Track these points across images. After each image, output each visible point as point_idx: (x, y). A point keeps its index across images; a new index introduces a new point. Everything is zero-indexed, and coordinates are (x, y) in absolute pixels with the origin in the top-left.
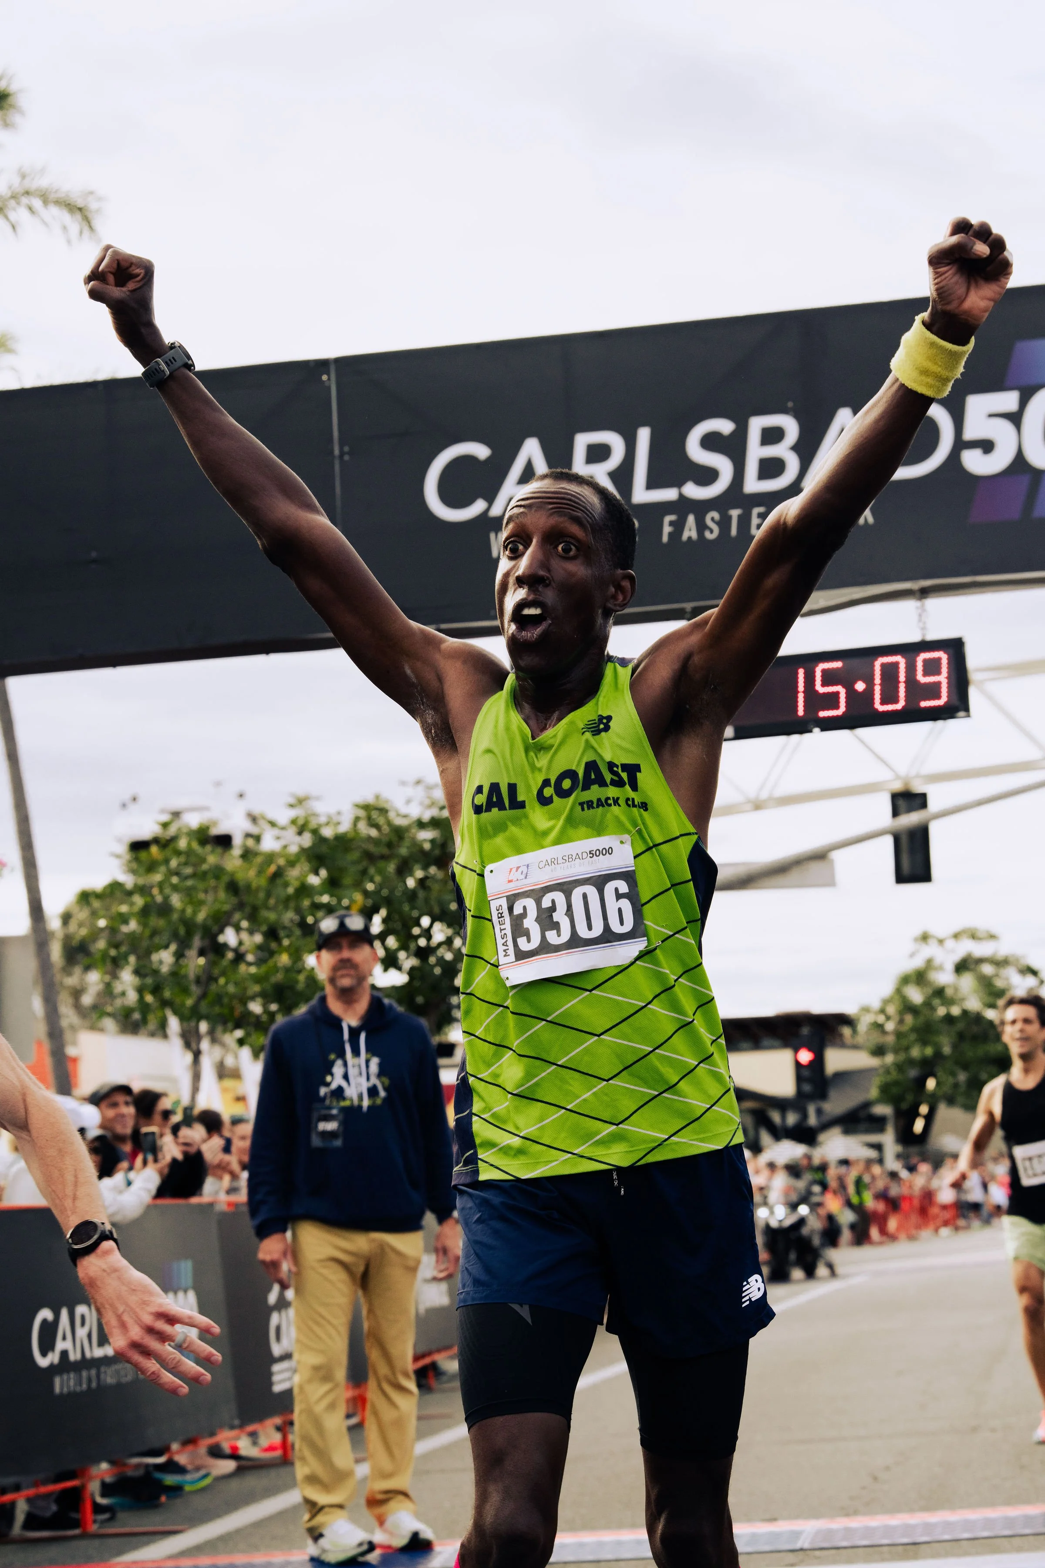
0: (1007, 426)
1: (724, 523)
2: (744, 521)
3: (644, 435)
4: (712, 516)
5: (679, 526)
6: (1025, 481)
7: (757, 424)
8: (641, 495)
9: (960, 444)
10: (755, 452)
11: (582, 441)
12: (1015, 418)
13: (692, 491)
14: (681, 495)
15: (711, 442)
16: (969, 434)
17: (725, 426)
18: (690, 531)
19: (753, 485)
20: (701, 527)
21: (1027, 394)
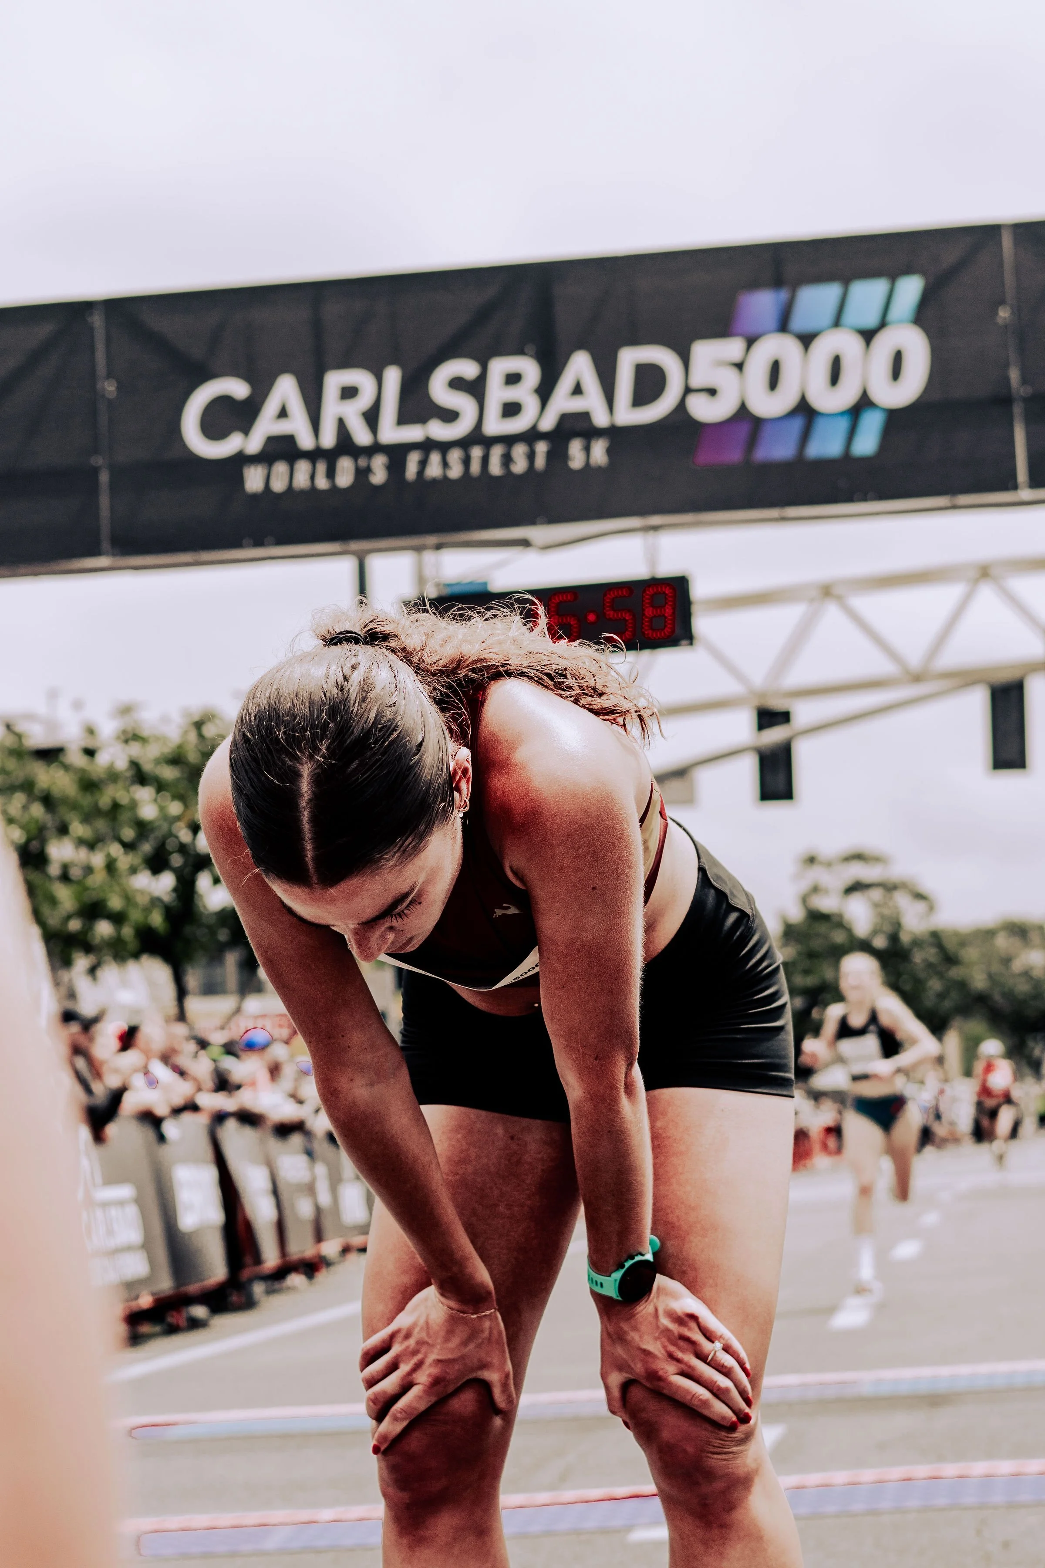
0: (733, 373)
1: (466, 461)
2: (485, 460)
3: (393, 376)
4: (455, 456)
5: (423, 463)
6: (747, 428)
7: (499, 367)
8: (388, 434)
9: (688, 390)
10: (496, 394)
11: (334, 380)
12: (739, 366)
13: (438, 430)
14: (426, 434)
15: (454, 384)
17: (468, 369)
18: (434, 469)
19: (494, 426)
20: (445, 464)
21: (751, 341)
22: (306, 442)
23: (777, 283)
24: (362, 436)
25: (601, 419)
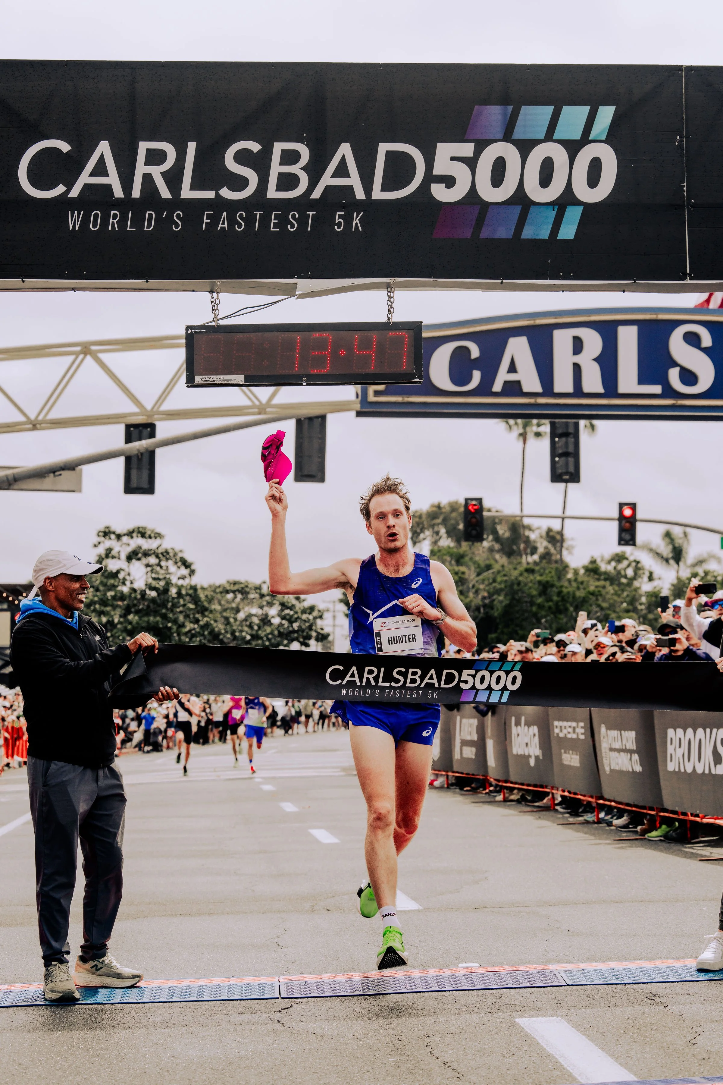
0: (465, 168)
1: (250, 221)
2: (265, 220)
3: (192, 148)
4: (241, 214)
5: (215, 219)
6: (476, 210)
7: (279, 148)
8: (187, 193)
9: (430, 178)
10: (276, 168)
11: (143, 147)
12: (472, 163)
13: (226, 193)
14: (217, 195)
15: (242, 157)
16: (437, 171)
17: (255, 147)
18: (223, 225)
19: (272, 193)
20: (232, 221)
21: (481, 146)
22: (118, 193)
23: (504, 101)
24: (165, 193)
25: (360, 194)
